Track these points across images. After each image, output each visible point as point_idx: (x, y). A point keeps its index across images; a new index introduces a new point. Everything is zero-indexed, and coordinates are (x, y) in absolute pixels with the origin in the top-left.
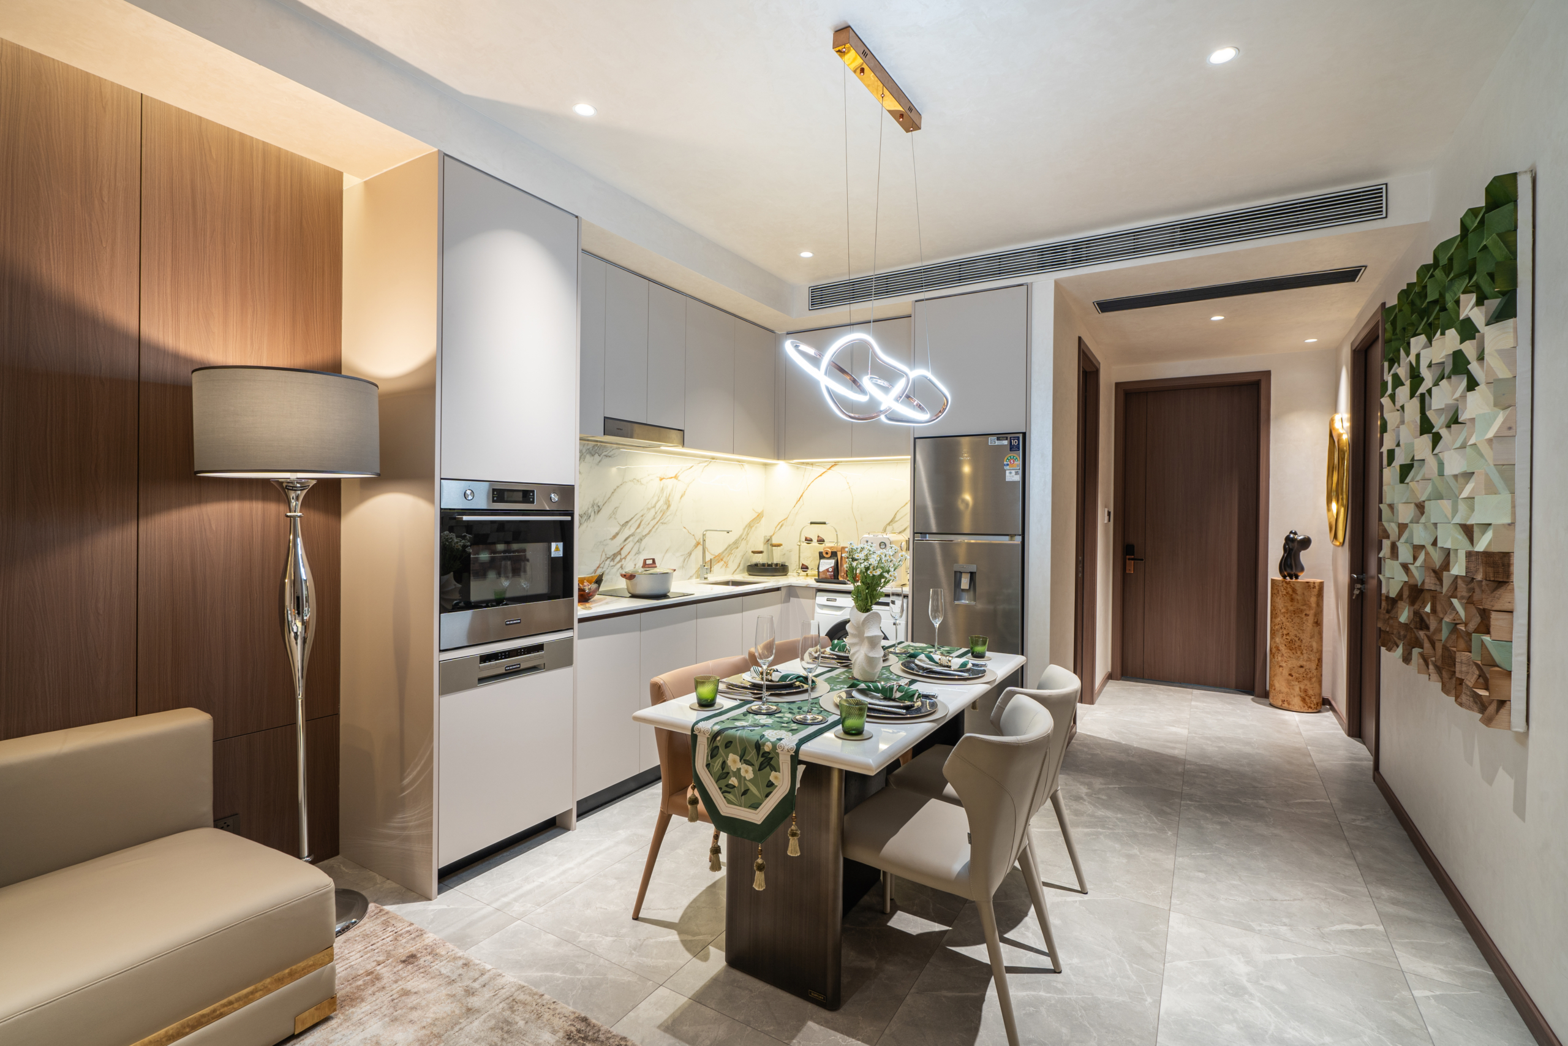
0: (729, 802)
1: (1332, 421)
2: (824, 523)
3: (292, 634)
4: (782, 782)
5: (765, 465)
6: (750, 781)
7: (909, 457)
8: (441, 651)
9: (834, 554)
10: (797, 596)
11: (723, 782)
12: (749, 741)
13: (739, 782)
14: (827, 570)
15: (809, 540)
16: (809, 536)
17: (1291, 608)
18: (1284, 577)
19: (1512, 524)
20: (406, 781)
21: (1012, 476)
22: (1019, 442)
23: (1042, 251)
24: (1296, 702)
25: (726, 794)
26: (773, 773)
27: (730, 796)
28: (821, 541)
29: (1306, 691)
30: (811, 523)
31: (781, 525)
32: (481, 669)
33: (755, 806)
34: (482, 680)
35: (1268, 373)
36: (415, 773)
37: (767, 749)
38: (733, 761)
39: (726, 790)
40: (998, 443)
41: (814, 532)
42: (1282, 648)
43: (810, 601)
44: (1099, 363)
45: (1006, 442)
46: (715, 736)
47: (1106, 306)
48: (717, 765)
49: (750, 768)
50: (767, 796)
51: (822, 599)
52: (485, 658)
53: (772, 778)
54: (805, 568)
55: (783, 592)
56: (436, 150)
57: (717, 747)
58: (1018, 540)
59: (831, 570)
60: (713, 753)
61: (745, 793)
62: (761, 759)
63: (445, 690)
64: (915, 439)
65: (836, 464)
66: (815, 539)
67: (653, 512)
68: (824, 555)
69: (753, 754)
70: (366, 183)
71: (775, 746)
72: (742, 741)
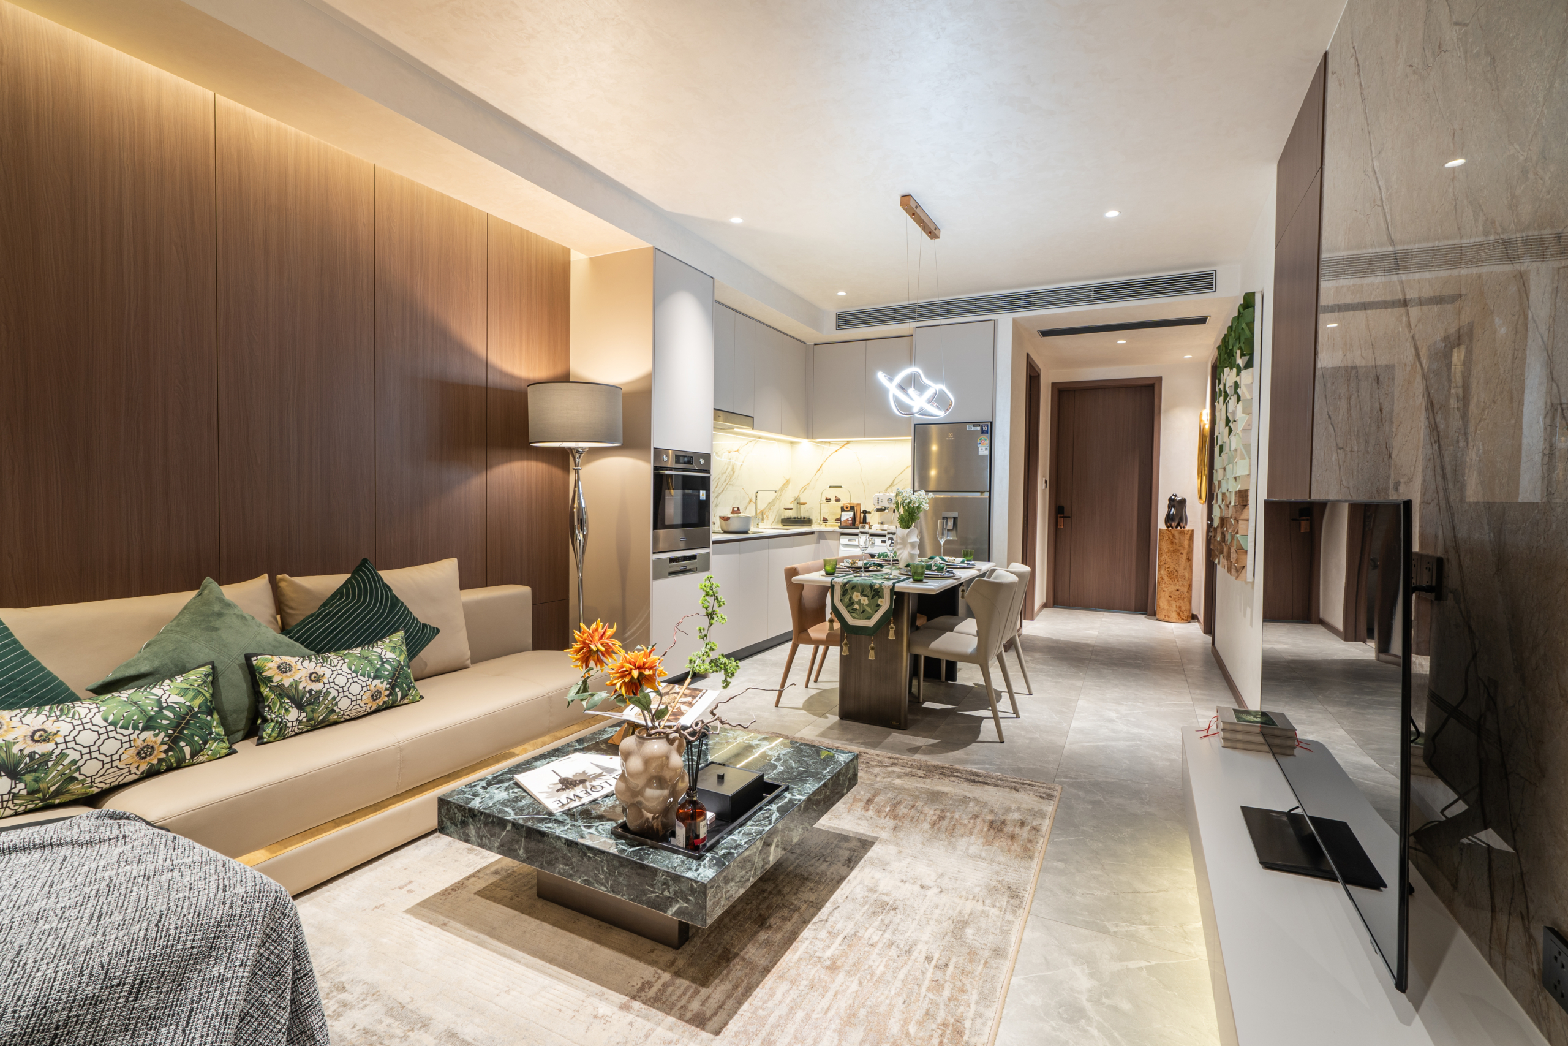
0: (854, 618)
1: (1201, 414)
2: (841, 487)
3: (578, 541)
4: (885, 604)
5: (792, 443)
6: (867, 605)
7: (910, 438)
8: (654, 553)
9: (852, 508)
10: (825, 539)
11: (850, 608)
12: (866, 585)
13: (860, 607)
14: (848, 520)
15: (828, 500)
16: (829, 497)
17: (1172, 549)
18: (1168, 527)
19: (1249, 475)
20: (627, 635)
21: (983, 451)
22: (987, 428)
23: (1004, 298)
24: (1174, 615)
25: (852, 614)
26: (880, 599)
27: (854, 615)
28: (838, 500)
29: (1180, 608)
30: (830, 487)
31: (804, 489)
32: (670, 567)
33: (869, 618)
34: (672, 574)
35: (1160, 379)
36: (635, 628)
37: (876, 587)
38: (856, 596)
39: (852, 612)
40: (973, 428)
41: (832, 494)
42: (1165, 578)
43: (837, 541)
44: (1040, 370)
45: (979, 428)
46: (845, 584)
47: (1045, 333)
48: (847, 599)
49: (866, 599)
50: (876, 612)
51: (844, 540)
52: (672, 560)
53: (879, 602)
54: (825, 520)
55: (816, 534)
56: (651, 246)
57: (847, 590)
58: (986, 495)
59: (850, 519)
60: (844, 592)
61: (863, 612)
62: (873, 593)
63: (655, 578)
64: (915, 425)
65: (848, 442)
66: (833, 499)
67: (725, 476)
68: (843, 510)
69: (868, 591)
70: (591, 259)
71: (881, 585)
72: (861, 585)
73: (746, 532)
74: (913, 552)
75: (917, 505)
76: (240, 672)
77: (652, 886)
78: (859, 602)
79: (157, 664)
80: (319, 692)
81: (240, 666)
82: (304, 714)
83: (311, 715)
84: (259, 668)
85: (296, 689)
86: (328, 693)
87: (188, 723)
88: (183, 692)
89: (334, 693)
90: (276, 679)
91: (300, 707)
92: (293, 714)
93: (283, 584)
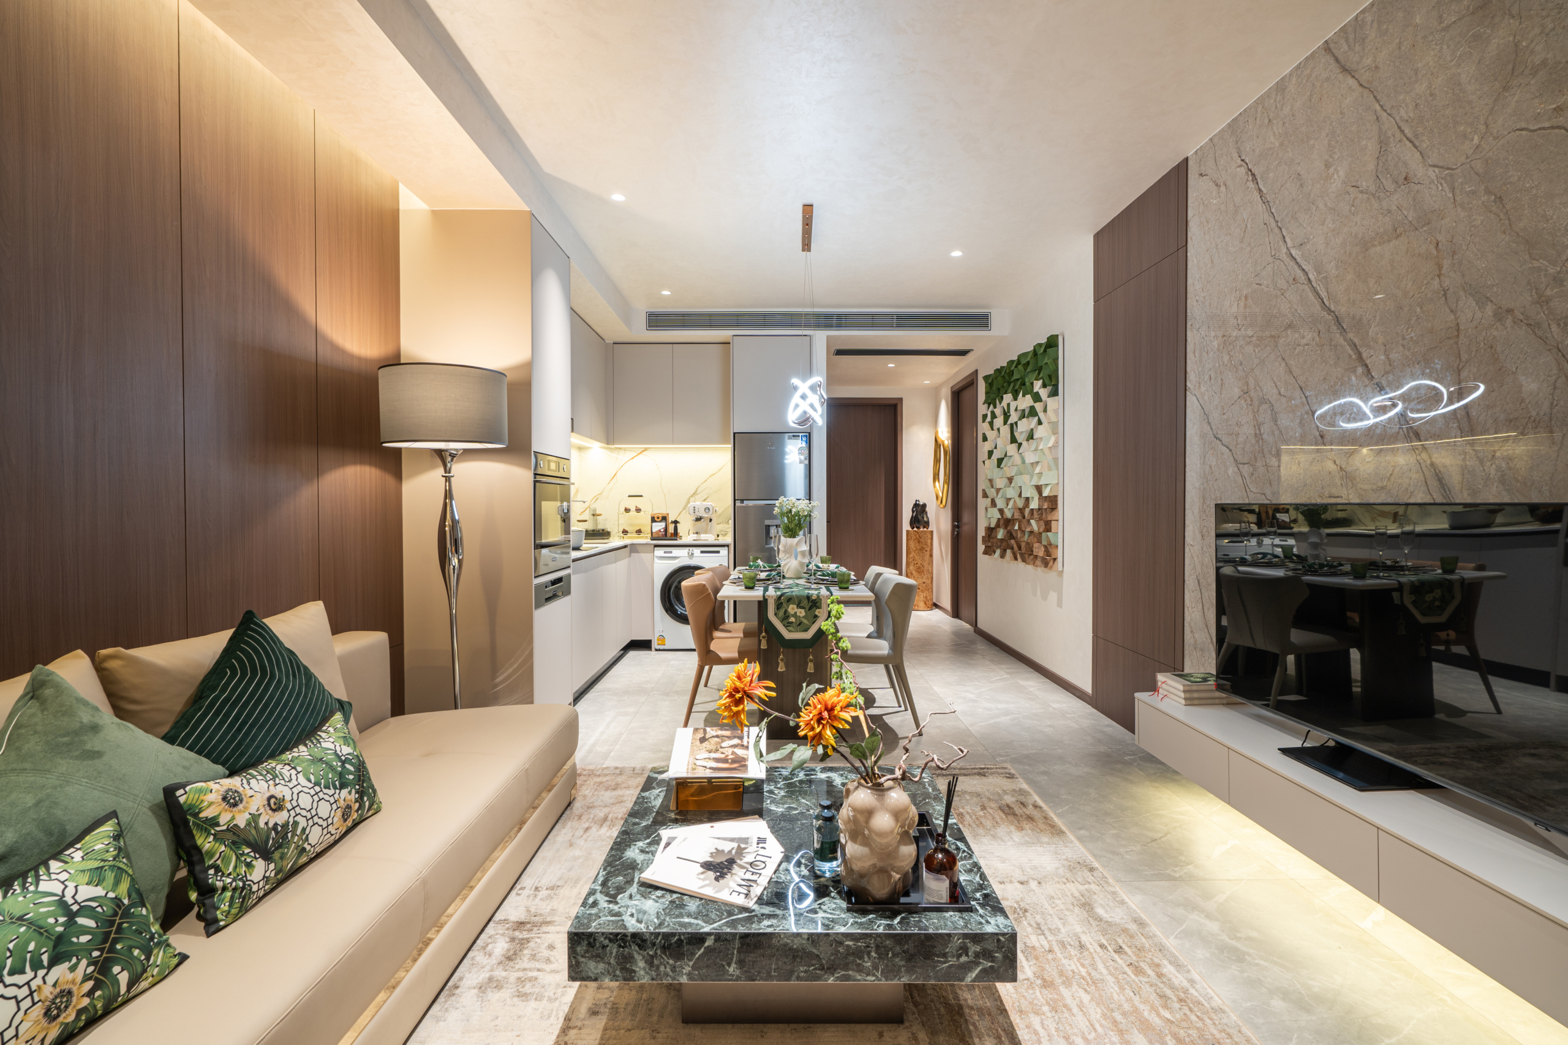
0: (790, 631)
1: (937, 433)
2: (641, 496)
3: (452, 567)
4: (823, 614)
6: (803, 617)
7: (730, 446)
8: (535, 577)
9: (664, 519)
10: (637, 552)
11: (785, 622)
12: (802, 596)
13: (796, 620)
14: (660, 531)
15: (627, 510)
16: (628, 507)
17: (919, 547)
18: (913, 528)
19: (1058, 483)
20: (498, 680)
22: (807, 439)
23: (818, 315)
24: (922, 604)
25: (788, 628)
26: (818, 610)
27: (790, 628)
28: (638, 510)
29: (926, 597)
30: (629, 496)
31: (596, 499)
32: (546, 592)
33: (806, 630)
34: (547, 601)
35: (901, 400)
36: (510, 670)
37: (814, 598)
38: (792, 609)
39: (787, 625)
41: (632, 504)
42: (914, 572)
43: (649, 555)
45: (797, 438)
46: (780, 597)
47: (839, 352)
48: (781, 613)
49: (803, 611)
50: (814, 623)
51: (659, 552)
52: (550, 584)
53: (816, 613)
54: (625, 532)
56: (529, 209)
57: (782, 603)
59: (662, 530)
60: (779, 606)
61: (800, 624)
62: (810, 604)
63: (537, 605)
64: (734, 433)
65: (646, 449)
66: (633, 509)
68: (653, 520)
69: (805, 603)
71: (818, 596)
72: (797, 597)
74: (804, 561)
76: (154, 822)
77: (945, 955)
78: (795, 615)
80: (285, 825)
81: (154, 809)
82: (272, 866)
83: (280, 864)
84: (191, 807)
85: (256, 828)
86: (296, 823)
87: (119, 930)
88: (96, 876)
89: (302, 823)
90: (224, 819)
91: (266, 856)
92: (260, 870)
93: (112, 664)
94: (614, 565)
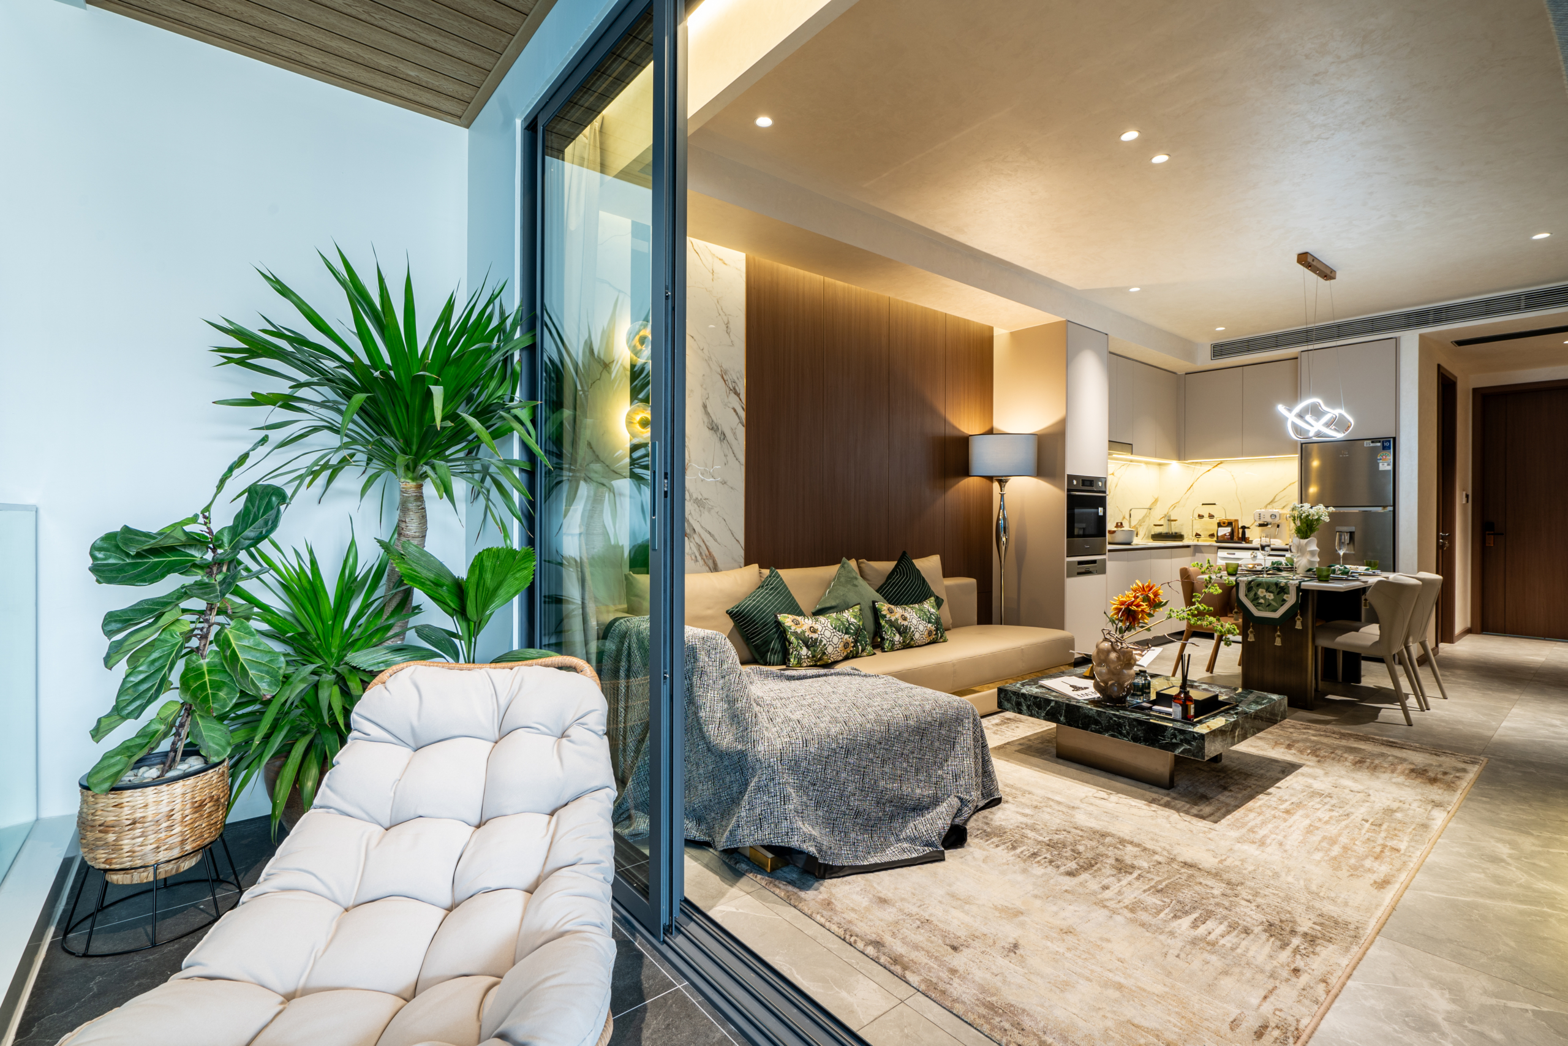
0: (1259, 610)
2: (1214, 504)
4: (1291, 599)
5: (1160, 464)
6: (1272, 600)
7: (1296, 456)
8: (1067, 557)
9: (1230, 524)
10: (1201, 552)
11: (1255, 602)
13: (1265, 601)
14: (1225, 535)
15: (1200, 516)
16: (1201, 514)
21: (1385, 466)
22: (1390, 444)
23: (1408, 315)
25: (1258, 607)
26: (1286, 595)
27: (1260, 608)
28: (1211, 516)
30: (1203, 504)
31: (1174, 506)
32: (1078, 568)
33: (1275, 610)
34: (1080, 574)
37: (1282, 585)
38: (1261, 592)
39: (1257, 605)
40: (1372, 445)
41: (1205, 511)
43: (1213, 556)
44: (1456, 378)
45: (1379, 444)
46: (1250, 582)
47: (1460, 343)
48: (1252, 595)
49: (1272, 595)
50: (1282, 605)
51: (1222, 553)
52: (1080, 563)
53: (1285, 598)
54: (1197, 535)
55: (1192, 548)
56: (1063, 319)
57: (1252, 587)
58: (1391, 508)
59: (1228, 534)
60: (1249, 590)
61: (1269, 605)
62: (1279, 590)
63: (1068, 576)
64: (1302, 443)
65: (1222, 462)
66: (1206, 515)
67: (1117, 497)
68: (1219, 525)
69: (1273, 588)
70: (1012, 333)
71: (1286, 583)
72: (1266, 583)
73: (1129, 544)
74: (1313, 559)
75: (1316, 517)
76: (869, 610)
77: (1164, 736)
78: (1264, 598)
79: (838, 602)
80: (907, 627)
81: (870, 606)
82: (901, 639)
83: (905, 639)
84: (879, 610)
85: (896, 623)
86: (910, 628)
87: (859, 634)
89: (913, 629)
90: (888, 616)
91: (899, 634)
92: (897, 638)
93: (862, 565)
94: (1169, 560)
